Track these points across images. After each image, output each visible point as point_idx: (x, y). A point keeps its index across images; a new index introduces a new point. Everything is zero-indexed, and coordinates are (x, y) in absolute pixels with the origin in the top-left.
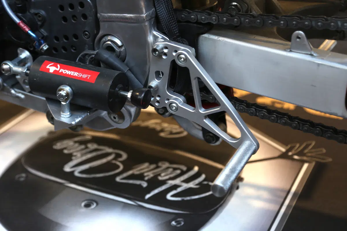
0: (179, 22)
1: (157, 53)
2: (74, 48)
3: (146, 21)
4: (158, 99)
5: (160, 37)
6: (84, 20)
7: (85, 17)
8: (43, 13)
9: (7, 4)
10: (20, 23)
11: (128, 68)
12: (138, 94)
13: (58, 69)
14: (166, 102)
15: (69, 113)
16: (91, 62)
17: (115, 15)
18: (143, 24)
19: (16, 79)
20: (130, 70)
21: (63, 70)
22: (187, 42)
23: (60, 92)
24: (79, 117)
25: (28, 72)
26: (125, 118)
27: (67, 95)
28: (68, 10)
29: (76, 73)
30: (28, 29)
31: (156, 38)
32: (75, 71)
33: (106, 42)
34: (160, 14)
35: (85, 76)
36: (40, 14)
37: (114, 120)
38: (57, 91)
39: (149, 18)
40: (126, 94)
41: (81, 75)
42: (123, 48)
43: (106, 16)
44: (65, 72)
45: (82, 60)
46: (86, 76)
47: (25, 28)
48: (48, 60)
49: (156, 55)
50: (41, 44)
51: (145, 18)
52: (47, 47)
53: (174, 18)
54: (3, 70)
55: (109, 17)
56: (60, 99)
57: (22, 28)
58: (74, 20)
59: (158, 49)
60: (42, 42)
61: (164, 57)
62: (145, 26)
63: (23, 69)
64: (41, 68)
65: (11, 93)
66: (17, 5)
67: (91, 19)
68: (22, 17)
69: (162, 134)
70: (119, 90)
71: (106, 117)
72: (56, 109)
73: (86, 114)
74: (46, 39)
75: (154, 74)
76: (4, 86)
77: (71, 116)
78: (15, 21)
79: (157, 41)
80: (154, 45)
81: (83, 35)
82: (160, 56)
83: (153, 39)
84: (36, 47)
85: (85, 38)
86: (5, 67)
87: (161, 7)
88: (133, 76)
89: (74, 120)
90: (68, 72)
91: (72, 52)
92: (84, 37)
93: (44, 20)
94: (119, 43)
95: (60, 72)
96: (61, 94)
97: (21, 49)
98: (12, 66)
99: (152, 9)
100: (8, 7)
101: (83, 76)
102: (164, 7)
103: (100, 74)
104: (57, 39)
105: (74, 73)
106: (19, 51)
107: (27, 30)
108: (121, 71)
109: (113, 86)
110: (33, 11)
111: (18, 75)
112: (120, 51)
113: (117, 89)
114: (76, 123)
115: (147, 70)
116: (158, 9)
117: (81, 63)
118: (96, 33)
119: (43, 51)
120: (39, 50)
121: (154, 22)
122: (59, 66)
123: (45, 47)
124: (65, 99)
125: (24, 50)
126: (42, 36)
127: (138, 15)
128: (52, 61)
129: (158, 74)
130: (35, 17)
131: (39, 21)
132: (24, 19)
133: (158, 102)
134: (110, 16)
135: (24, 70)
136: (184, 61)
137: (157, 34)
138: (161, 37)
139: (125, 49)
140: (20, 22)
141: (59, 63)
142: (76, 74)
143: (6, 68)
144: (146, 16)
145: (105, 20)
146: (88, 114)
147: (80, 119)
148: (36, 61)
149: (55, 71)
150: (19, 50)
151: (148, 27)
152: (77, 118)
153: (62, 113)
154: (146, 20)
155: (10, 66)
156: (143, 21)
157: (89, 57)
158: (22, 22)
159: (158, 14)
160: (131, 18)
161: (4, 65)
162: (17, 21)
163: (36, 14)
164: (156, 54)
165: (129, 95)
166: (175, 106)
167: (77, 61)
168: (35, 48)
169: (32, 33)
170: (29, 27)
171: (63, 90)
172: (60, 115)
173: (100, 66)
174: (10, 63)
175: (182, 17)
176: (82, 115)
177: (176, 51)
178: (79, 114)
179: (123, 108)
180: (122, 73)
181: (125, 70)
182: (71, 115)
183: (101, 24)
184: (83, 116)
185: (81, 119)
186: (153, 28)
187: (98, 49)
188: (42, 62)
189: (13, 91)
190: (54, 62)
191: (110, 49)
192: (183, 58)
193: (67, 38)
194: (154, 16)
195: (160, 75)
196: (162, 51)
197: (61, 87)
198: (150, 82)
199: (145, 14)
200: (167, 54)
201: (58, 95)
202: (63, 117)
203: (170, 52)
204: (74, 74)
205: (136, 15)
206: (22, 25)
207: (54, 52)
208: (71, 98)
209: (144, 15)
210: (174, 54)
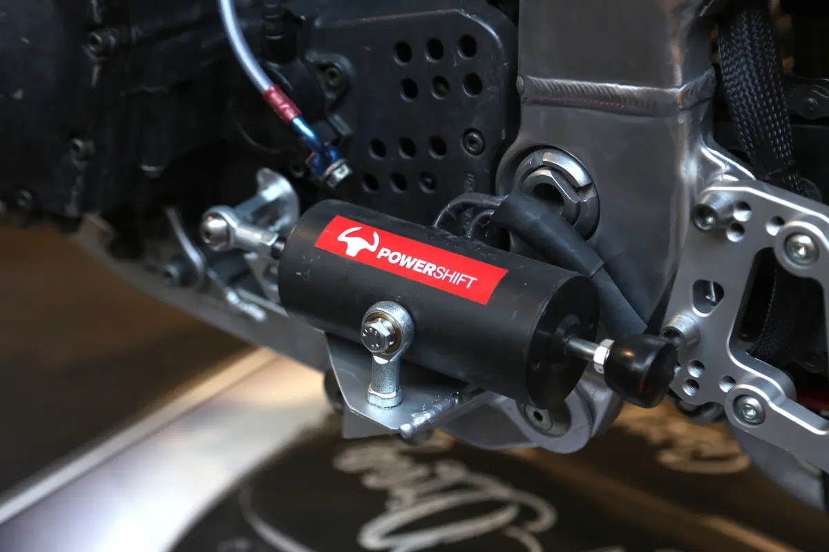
0: (795, 118)
1: (710, 220)
2: (429, 180)
3: (683, 110)
4: (694, 373)
5: (725, 168)
6: (470, 96)
7: (474, 84)
8: (343, 63)
9: (238, 33)
10: (270, 92)
11: (601, 263)
12: (629, 354)
13: (373, 248)
14: (725, 388)
15: (394, 394)
16: (479, 232)
17: (574, 82)
18: (668, 121)
19: (244, 262)
20: (607, 267)
21: (389, 251)
22: (817, 190)
23: (374, 325)
24: (427, 409)
25: (281, 246)
26: (574, 421)
27: (396, 333)
28: (425, 58)
29: (429, 264)
30: (295, 112)
31: (708, 168)
32: (428, 260)
33: (536, 169)
34: (733, 89)
35: (457, 278)
36: (337, 68)
37: (537, 423)
38: (363, 322)
39: (694, 99)
40: (588, 350)
41: (444, 273)
42: (591, 195)
43: (546, 85)
44: (395, 257)
45: (452, 223)
46: (460, 279)
47: (285, 109)
48: (344, 213)
49: (706, 228)
50: (327, 162)
51: (679, 101)
52: (347, 171)
53: (782, 107)
54: (208, 233)
55: (556, 88)
56: (370, 347)
57: (277, 107)
58: (439, 93)
59: (715, 207)
60: (333, 154)
61: (733, 237)
62: (677, 126)
63: (266, 237)
64: (320, 241)
65: (227, 303)
66: (269, 37)
67: (493, 92)
68: (280, 75)
69: (668, 458)
70: (566, 335)
71: (510, 409)
72: (353, 375)
73: (447, 402)
74: (344, 148)
75: (691, 291)
76: (207, 279)
77: (400, 404)
78: (258, 84)
79: (708, 182)
80: (698, 193)
81: (461, 141)
82: (718, 234)
83: (698, 172)
84: (313, 170)
85: (468, 152)
86: (214, 224)
87: (738, 67)
88: (614, 288)
89: (410, 420)
90: (405, 261)
91: (422, 192)
92: (464, 148)
93: (344, 88)
94: (579, 175)
95: (379, 256)
96: (374, 330)
97: (267, 171)
98: (234, 224)
99: (706, 73)
100: (241, 39)
101: (452, 277)
102: (751, 66)
103: (507, 274)
104: (379, 148)
105: (422, 266)
106: (260, 179)
107: (290, 114)
108: (579, 272)
109: (550, 320)
110: (313, 57)
111: (248, 252)
112: (579, 205)
113: (560, 331)
114: (413, 428)
115: (667, 272)
116: (726, 74)
117: (447, 233)
118: (504, 138)
119: (332, 183)
120: (321, 179)
121: (705, 117)
122: (376, 236)
123: (341, 173)
124: (386, 347)
125: (276, 175)
126: (334, 137)
127: (655, 89)
128: (357, 220)
129: (701, 293)
130: (320, 76)
131: (331, 88)
132: (285, 81)
133: (693, 383)
134: (559, 86)
135: (269, 241)
136: (808, 256)
137: (714, 155)
138: (728, 168)
139: (598, 196)
140: (272, 88)
141: (380, 228)
142: (429, 269)
143: (216, 230)
144: (685, 94)
145: (542, 98)
146: (457, 401)
147: (427, 416)
148: (307, 213)
149: (364, 252)
150: (263, 173)
151: (685, 132)
152: (419, 411)
153: (373, 392)
154: (681, 107)
155: (228, 225)
156: (671, 108)
157: (474, 215)
158: (276, 89)
159: (727, 88)
160: (629, 98)
161: (210, 218)
162: (264, 84)
163: (323, 68)
164: (705, 223)
165: (600, 354)
166: (752, 407)
167: (435, 225)
168: (308, 173)
169: (305, 124)
170: (298, 107)
171: (385, 319)
172: (365, 396)
173: (506, 246)
174: (231, 214)
175: (809, 105)
176: (435, 403)
177: (779, 221)
178: (425, 397)
179: (573, 392)
180: (579, 277)
181: (594, 268)
182: (402, 400)
183: (526, 111)
184: (440, 407)
185: (432, 418)
186: (701, 136)
187: (507, 192)
188: (325, 220)
189: (232, 297)
190: (362, 222)
191: (547, 193)
192: (807, 247)
193: (409, 147)
194: (709, 95)
195: (710, 294)
196: (728, 216)
197: (379, 308)
198: (674, 314)
199: (679, 87)
200: (746, 228)
201: (365, 333)
202: (375, 405)
203: (757, 223)
204: (422, 269)
205: (649, 88)
206: (277, 98)
207: (366, 189)
208: (405, 345)
209: (678, 91)
210: (773, 230)
